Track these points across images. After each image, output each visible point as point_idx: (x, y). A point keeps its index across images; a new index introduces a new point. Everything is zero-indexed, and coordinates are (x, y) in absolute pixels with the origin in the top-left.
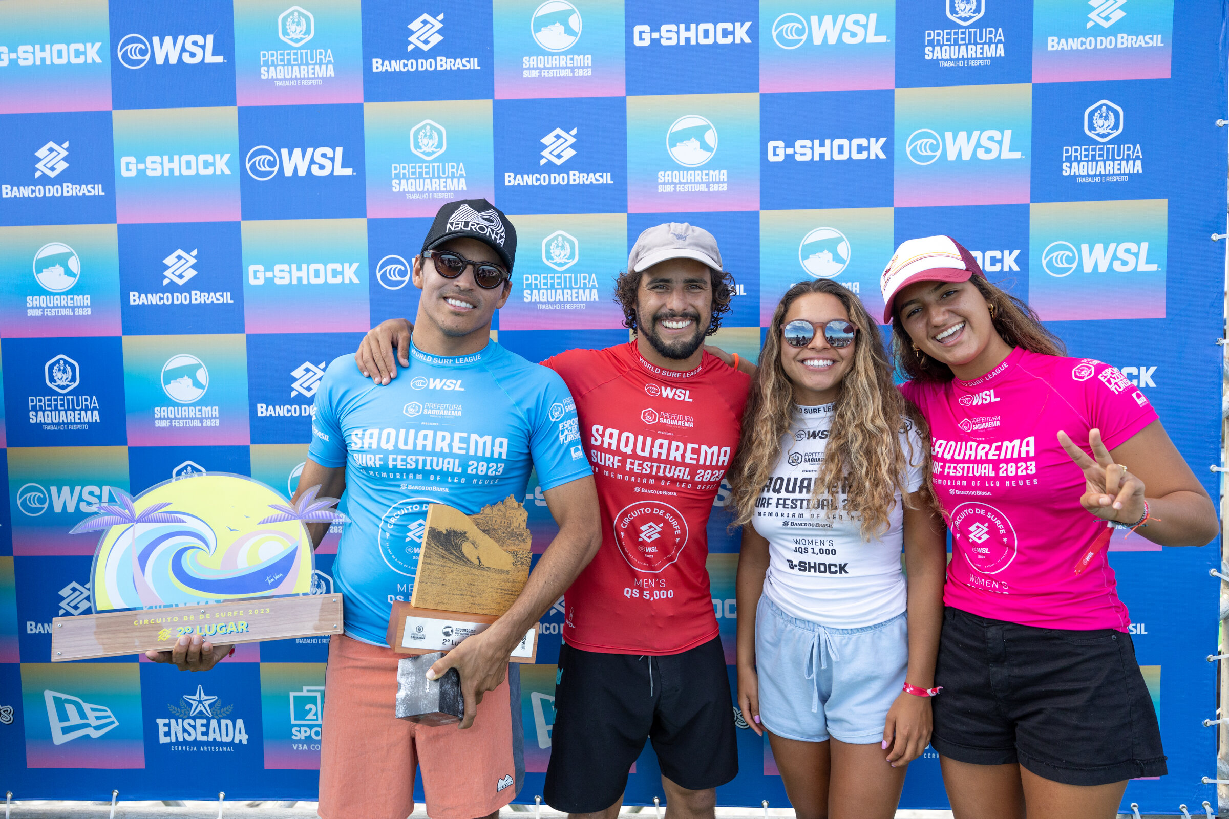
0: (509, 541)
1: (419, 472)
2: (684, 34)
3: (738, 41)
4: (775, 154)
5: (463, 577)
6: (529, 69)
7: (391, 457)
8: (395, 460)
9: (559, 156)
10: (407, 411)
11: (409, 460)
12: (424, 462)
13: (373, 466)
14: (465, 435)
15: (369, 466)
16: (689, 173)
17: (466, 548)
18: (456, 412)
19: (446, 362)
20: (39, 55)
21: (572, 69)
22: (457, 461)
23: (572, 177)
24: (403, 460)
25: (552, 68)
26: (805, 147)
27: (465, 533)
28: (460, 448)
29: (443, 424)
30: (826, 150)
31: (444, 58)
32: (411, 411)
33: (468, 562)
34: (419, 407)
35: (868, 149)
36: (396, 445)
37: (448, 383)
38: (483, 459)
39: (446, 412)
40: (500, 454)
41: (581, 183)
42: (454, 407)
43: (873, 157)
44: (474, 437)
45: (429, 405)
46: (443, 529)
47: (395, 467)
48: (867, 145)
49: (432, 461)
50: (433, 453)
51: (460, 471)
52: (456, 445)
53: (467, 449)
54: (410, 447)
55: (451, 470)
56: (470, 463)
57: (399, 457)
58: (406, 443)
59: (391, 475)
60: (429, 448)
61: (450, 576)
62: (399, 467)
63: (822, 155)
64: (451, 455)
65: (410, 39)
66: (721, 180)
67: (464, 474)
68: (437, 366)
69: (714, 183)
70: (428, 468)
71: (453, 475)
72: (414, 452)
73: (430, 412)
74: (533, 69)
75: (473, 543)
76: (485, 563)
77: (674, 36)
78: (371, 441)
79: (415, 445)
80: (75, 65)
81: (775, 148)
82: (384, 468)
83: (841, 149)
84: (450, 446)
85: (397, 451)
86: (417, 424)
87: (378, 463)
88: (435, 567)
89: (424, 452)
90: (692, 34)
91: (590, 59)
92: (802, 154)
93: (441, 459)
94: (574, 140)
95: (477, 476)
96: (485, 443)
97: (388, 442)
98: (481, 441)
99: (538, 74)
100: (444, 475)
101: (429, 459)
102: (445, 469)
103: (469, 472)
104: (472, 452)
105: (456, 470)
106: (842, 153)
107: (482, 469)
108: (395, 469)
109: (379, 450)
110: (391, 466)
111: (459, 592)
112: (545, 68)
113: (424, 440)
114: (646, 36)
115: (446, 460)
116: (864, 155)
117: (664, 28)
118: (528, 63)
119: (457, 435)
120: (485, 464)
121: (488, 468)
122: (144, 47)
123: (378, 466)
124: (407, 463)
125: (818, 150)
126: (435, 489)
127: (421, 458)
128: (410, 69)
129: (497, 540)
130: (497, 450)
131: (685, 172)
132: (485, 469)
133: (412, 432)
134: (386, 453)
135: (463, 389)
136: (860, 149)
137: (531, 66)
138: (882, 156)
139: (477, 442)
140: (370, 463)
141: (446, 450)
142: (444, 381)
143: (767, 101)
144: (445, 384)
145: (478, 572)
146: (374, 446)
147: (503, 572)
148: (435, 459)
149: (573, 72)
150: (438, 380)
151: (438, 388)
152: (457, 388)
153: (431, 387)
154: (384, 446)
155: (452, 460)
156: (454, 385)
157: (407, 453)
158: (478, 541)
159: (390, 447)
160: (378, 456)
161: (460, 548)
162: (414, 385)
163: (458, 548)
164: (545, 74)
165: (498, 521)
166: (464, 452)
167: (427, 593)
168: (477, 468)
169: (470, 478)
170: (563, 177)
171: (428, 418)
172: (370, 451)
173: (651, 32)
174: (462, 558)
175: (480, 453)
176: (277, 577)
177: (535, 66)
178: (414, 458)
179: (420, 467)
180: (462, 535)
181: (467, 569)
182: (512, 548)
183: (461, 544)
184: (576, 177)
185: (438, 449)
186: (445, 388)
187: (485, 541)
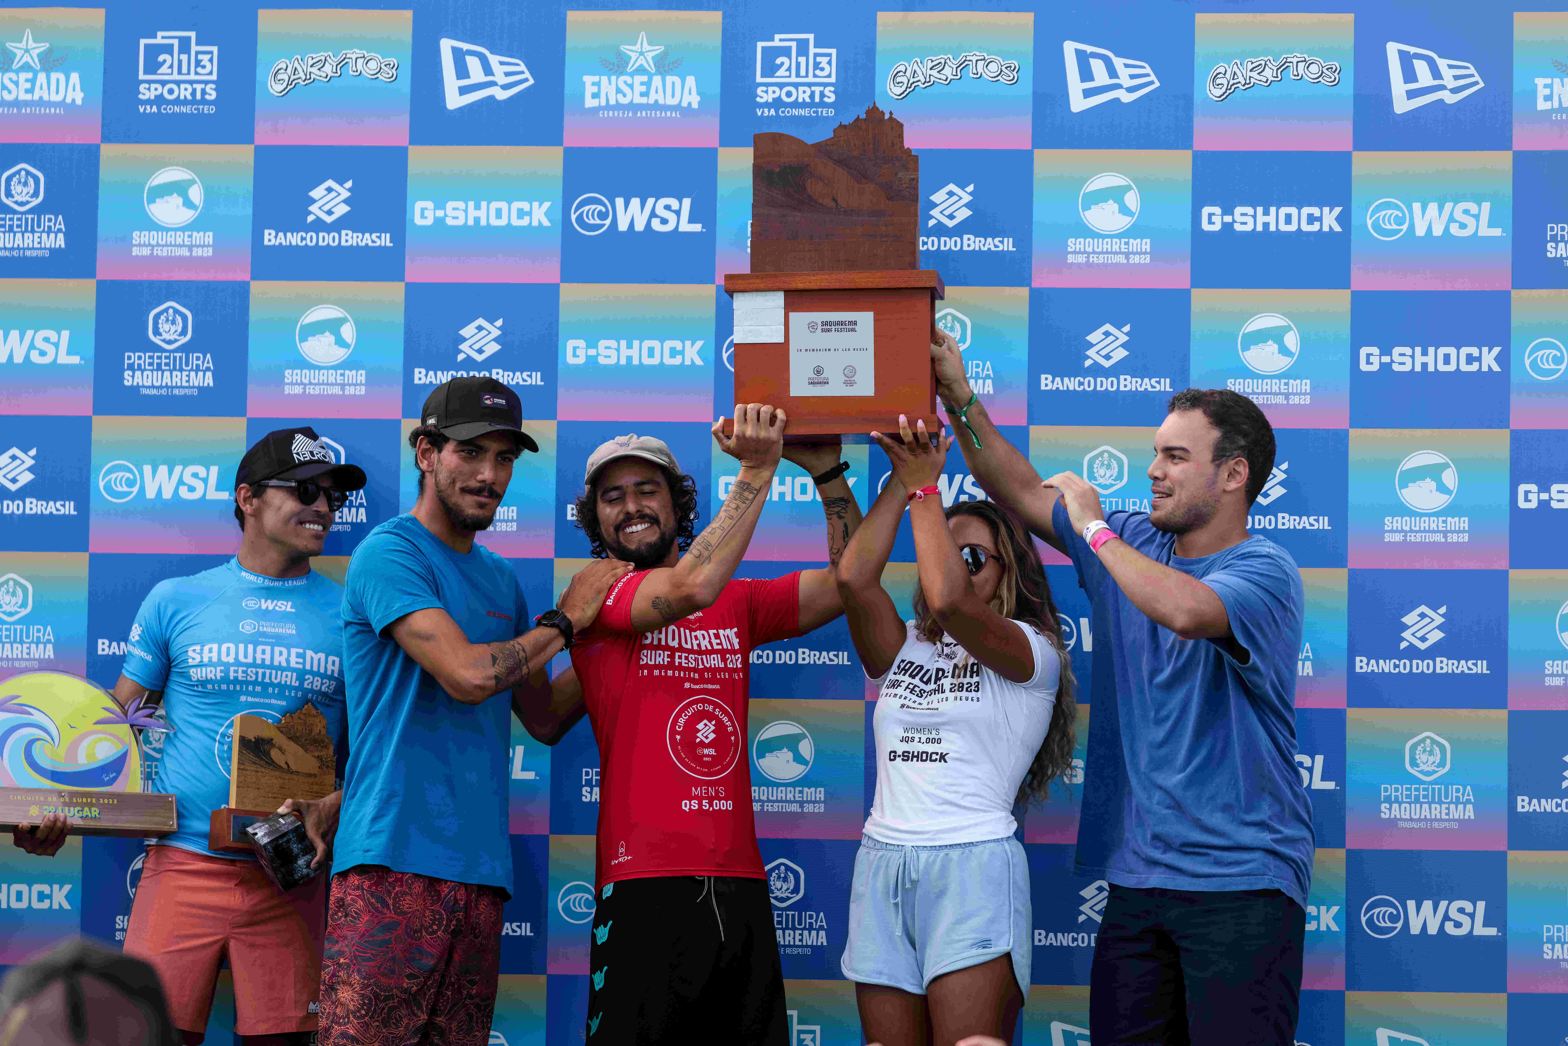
0: (312, 748)
1: (259, 684)
2: (1261, 219)
3: (1326, 229)
4: (1368, 362)
5: (274, 781)
6: (1075, 252)
7: (232, 669)
8: (236, 672)
9: (1107, 357)
10: (243, 628)
11: (249, 672)
12: (264, 674)
13: (213, 678)
14: (301, 651)
15: (209, 678)
16: (1265, 381)
17: (275, 754)
18: (290, 630)
19: (276, 584)
20: (472, 213)
21: (1127, 255)
22: (294, 674)
23: (1122, 383)
24: (243, 672)
25: (1102, 253)
26: (1404, 355)
27: (272, 739)
28: (297, 663)
29: (278, 640)
30: (1430, 359)
31: (972, 237)
32: (247, 628)
33: (277, 767)
34: (254, 625)
35: (1479, 359)
36: (236, 658)
37: (279, 604)
38: (318, 674)
39: (281, 630)
40: (333, 671)
41: (1134, 389)
42: (288, 625)
43: (1485, 369)
44: (309, 653)
45: (264, 623)
46: (251, 736)
47: (236, 678)
48: (1478, 355)
49: (271, 674)
50: (271, 667)
51: (297, 684)
52: (293, 660)
53: (304, 664)
54: (250, 660)
55: (288, 683)
56: (307, 677)
57: (241, 669)
58: (246, 657)
59: (231, 687)
60: (268, 662)
61: (263, 780)
62: (240, 678)
63: (1425, 365)
64: (288, 668)
65: (932, 213)
66: (1303, 391)
67: (301, 687)
68: (268, 589)
69: (1294, 394)
70: (267, 680)
71: (290, 688)
72: (254, 665)
73: (265, 629)
74: (1080, 252)
75: (280, 749)
76: (293, 767)
77: (1250, 220)
78: (211, 655)
79: (254, 658)
80: (516, 227)
81: (1368, 355)
82: (225, 680)
83: (1447, 359)
84: (288, 661)
85: (237, 663)
86: (256, 640)
87: (219, 675)
88: (249, 773)
89: (263, 665)
90: (1271, 219)
91: (1149, 244)
92: (1400, 364)
93: (279, 673)
94: (1126, 338)
95: (311, 690)
96: (319, 660)
97: (228, 655)
98: (316, 657)
99: (1085, 260)
100: (282, 687)
101: (268, 672)
102: (283, 682)
103: (306, 686)
104: (308, 667)
105: (293, 684)
106: (1449, 364)
107: (317, 684)
108: (236, 681)
109: (220, 662)
110: (232, 678)
111: (273, 795)
112: (1094, 252)
113: (263, 654)
114: (1217, 219)
115: (285, 673)
116: (1475, 367)
117: (1238, 210)
118: (1073, 246)
119: (294, 651)
120: (320, 679)
121: (322, 684)
122: (604, 210)
123: (218, 678)
124: (248, 675)
125: (1419, 359)
126: (273, 701)
127: (260, 671)
128: (931, 248)
129: (302, 746)
130: (330, 667)
131: (1260, 381)
132: (319, 684)
133: (250, 647)
134: (227, 665)
135: (294, 610)
136: (1470, 359)
137: (1078, 250)
138: (1496, 368)
139: (312, 658)
140: (211, 676)
141: (284, 664)
142: (275, 602)
143: (1360, 300)
144: (276, 605)
145: (287, 776)
146: (215, 659)
147: (310, 775)
148: (274, 672)
149: (1127, 258)
150: (269, 601)
151: (271, 608)
152: (289, 609)
153: (264, 607)
154: (224, 659)
155: (289, 674)
156: (285, 606)
157: (248, 665)
158: (284, 747)
159: (231, 659)
160: (218, 669)
161: (269, 753)
162: (246, 605)
163: (267, 754)
164: (1093, 259)
165: (300, 728)
166: (301, 666)
167: (245, 797)
168: (312, 683)
169: (306, 691)
170: (1112, 382)
171: (264, 635)
172: (211, 664)
173: (1222, 215)
174: (271, 763)
175: (315, 669)
176: (111, 776)
177: (1082, 250)
178: (254, 670)
179: (260, 679)
180: (270, 742)
181: (277, 773)
182: (316, 754)
183: (270, 750)
184: (1128, 383)
185: (276, 663)
186: (277, 608)
187: (292, 748)
